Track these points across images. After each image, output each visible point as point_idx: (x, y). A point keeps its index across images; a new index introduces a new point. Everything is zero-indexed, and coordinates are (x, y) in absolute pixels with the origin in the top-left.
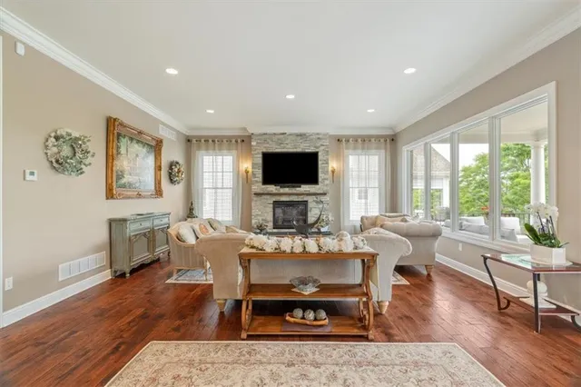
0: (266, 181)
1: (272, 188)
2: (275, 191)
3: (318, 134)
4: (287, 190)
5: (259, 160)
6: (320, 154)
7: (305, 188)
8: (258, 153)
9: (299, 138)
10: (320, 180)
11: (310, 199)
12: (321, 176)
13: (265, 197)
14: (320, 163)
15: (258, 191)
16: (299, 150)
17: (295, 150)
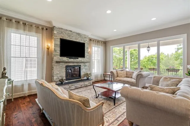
0: (62, 55)
1: (65, 59)
2: (66, 61)
3: (85, 35)
4: (72, 60)
5: (58, 43)
6: (85, 44)
7: (80, 59)
8: (58, 39)
9: (77, 35)
10: (86, 55)
11: (82, 64)
12: (86, 54)
13: (62, 63)
14: (85, 48)
15: (58, 60)
16: (78, 41)
17: (76, 41)
